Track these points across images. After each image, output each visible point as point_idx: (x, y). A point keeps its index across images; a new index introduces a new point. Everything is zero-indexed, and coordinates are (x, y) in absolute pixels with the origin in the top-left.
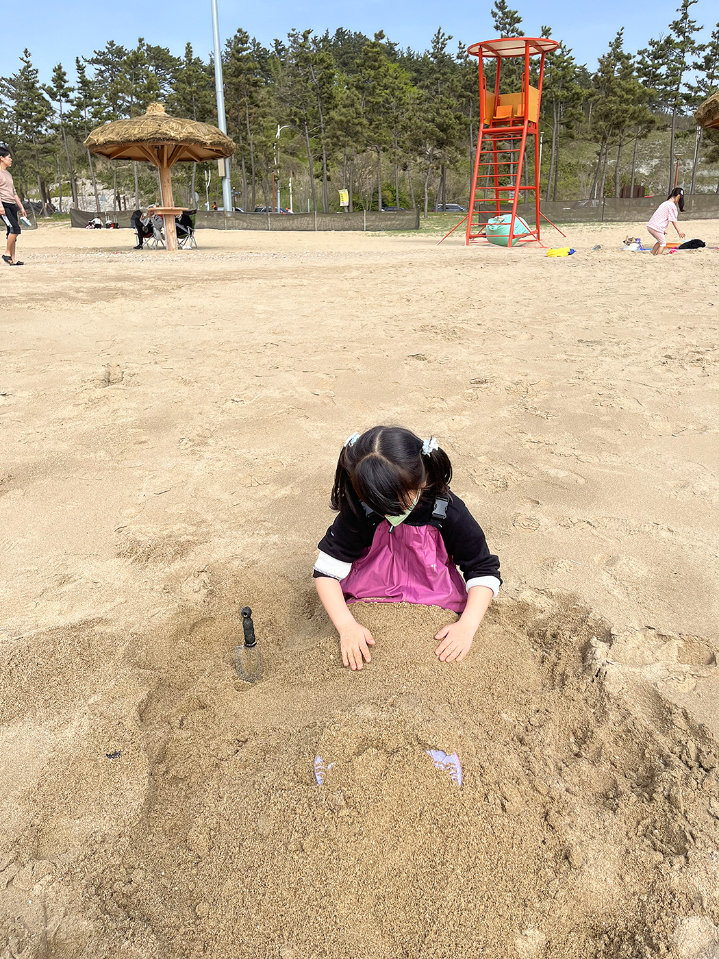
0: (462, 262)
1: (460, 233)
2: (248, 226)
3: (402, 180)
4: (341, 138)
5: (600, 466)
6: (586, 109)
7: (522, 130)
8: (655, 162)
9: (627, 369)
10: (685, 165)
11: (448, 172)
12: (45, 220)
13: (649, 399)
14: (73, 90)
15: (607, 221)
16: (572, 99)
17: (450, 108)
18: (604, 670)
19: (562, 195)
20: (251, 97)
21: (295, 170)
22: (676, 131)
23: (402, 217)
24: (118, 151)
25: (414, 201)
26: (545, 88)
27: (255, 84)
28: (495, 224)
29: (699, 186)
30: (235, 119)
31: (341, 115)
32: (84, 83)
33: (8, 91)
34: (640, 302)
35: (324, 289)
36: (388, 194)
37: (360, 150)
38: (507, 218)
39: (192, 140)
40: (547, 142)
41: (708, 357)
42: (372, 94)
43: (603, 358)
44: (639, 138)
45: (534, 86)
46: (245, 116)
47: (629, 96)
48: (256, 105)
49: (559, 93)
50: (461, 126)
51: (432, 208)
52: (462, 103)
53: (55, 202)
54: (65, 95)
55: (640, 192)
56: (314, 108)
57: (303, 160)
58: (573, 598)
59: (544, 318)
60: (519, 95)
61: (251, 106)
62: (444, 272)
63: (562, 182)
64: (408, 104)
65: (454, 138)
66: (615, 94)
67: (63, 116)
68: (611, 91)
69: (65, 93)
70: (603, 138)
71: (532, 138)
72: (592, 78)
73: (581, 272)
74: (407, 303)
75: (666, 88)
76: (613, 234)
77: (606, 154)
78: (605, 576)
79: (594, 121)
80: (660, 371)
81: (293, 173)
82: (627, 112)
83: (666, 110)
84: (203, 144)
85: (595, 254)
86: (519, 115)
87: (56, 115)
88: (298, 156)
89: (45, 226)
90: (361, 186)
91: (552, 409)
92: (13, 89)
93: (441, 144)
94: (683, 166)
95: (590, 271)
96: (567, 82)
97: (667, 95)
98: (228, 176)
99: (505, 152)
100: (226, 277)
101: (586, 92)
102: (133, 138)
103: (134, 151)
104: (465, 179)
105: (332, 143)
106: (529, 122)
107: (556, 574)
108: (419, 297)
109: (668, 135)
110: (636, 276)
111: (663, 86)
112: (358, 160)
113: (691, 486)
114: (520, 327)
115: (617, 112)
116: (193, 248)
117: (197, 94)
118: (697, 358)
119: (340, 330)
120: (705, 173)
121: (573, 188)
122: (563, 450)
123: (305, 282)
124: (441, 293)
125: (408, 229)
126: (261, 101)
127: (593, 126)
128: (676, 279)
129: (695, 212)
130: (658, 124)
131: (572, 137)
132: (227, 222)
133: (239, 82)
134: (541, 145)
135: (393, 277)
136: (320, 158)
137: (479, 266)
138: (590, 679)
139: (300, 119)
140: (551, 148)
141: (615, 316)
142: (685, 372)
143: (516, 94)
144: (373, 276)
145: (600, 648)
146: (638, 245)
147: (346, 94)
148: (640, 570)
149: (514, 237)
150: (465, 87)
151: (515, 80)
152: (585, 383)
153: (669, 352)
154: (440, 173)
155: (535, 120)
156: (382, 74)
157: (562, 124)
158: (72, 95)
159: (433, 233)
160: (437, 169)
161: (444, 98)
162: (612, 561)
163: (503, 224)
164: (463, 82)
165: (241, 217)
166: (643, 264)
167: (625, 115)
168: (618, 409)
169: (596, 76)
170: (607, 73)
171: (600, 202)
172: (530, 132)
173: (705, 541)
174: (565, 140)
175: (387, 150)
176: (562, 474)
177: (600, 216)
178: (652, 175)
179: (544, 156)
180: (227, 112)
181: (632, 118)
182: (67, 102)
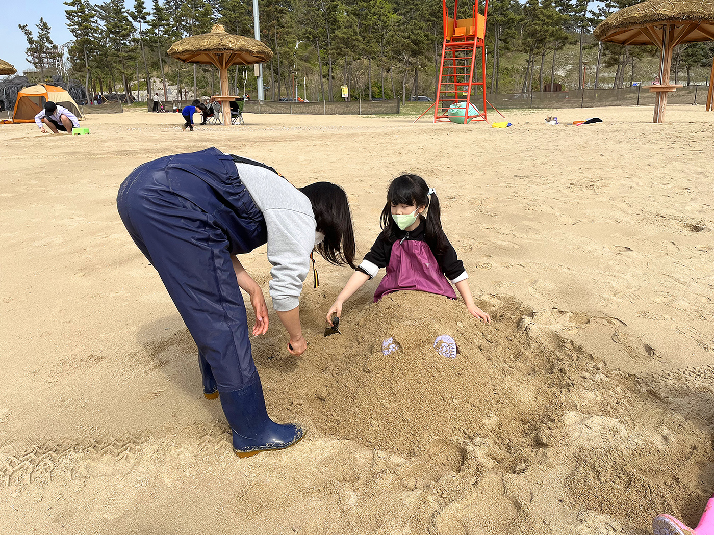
0: (434, 131)
1: (429, 116)
2: (276, 111)
3: (386, 80)
4: (343, 50)
5: (528, 239)
6: (518, 29)
7: (473, 44)
8: (569, 67)
9: (545, 191)
10: (591, 69)
11: (419, 73)
12: (128, 107)
13: (559, 207)
14: (149, 14)
15: (535, 108)
16: (508, 23)
17: (421, 29)
18: (529, 326)
19: (502, 90)
20: (278, 21)
21: (308, 72)
22: (584, 45)
23: (387, 105)
24: (190, 57)
25: (394, 94)
26: (488, 15)
27: (281, 12)
28: (455, 108)
29: (601, 85)
30: (266, 36)
31: (342, 34)
32: (158, 9)
33: (100, 14)
34: (555, 155)
35: (342, 147)
36: (376, 89)
37: (356, 58)
38: (464, 104)
39: (244, 50)
40: (490, 52)
41: (598, 184)
42: (365, 19)
43: (530, 185)
44: (556, 50)
45: (481, 13)
46: (273, 34)
47: (549, 20)
48: (283, 27)
49: (499, 19)
50: (429, 41)
51: (408, 99)
52: (429, 25)
53: (134, 94)
54: (143, 18)
55: (558, 88)
56: (323, 28)
57: (314, 65)
58: (512, 298)
59: (492, 163)
60: (470, 21)
61: (279, 27)
62: (422, 137)
63: (501, 82)
64: (390, 26)
65: (424, 49)
66: (539, 19)
67: (142, 33)
68: (536, 17)
69: (144, 16)
70: (531, 50)
71: (480, 50)
72: (522, 7)
73: (516, 137)
74: (399, 155)
75: (576, 14)
76: (537, 116)
77: (533, 61)
78: (530, 289)
79: (524, 38)
80: (566, 192)
81: (307, 74)
82: (547, 31)
83: (577, 30)
84: (251, 53)
85: (525, 127)
86: (471, 33)
87: (137, 32)
88: (310, 63)
89: (128, 111)
90: (356, 84)
91: (498, 212)
92: (103, 13)
93: (414, 54)
94: (589, 70)
95: (522, 136)
96: (504, 11)
97: (577, 19)
98: (261, 76)
99: (461, 60)
100: (275, 140)
101: (518, 17)
102: (203, 48)
103: (203, 58)
104: (431, 79)
105: (336, 53)
106: (478, 38)
107: (501, 288)
108: (407, 152)
109: (577, 47)
110: (553, 139)
111: (574, 13)
112: (354, 65)
113: (582, 248)
114: (476, 168)
115: (540, 32)
116: (241, 124)
117: (239, 18)
118: (590, 184)
119: (357, 170)
120: (606, 75)
121: (510, 85)
122: (505, 232)
123: (329, 143)
124: (422, 150)
125: (392, 113)
126: (286, 24)
127: (523, 41)
128: (579, 140)
129: (597, 102)
130: (570, 40)
131: (508, 49)
132: (261, 108)
133: (270, 10)
134: (486, 55)
135: (387, 140)
136: (327, 64)
137: (446, 133)
138: (521, 332)
139: (313, 36)
140: (493, 57)
141: (538, 162)
142: (582, 192)
143: (468, 19)
144: (374, 139)
145: (527, 320)
146: (555, 122)
147: (347, 19)
148: (550, 285)
149: (468, 117)
150: (431, 14)
151: (467, 10)
152: (519, 199)
153: (573, 182)
154: (414, 74)
155: (483, 37)
156: (372, 5)
157: (501, 40)
158: (149, 18)
159: (409, 116)
160: (411, 71)
161: (416, 22)
162: (534, 282)
163: (462, 108)
164: (430, 11)
165: (270, 105)
166: (558, 132)
167: (546, 34)
168: (539, 211)
169: (525, 6)
170: (534, 4)
171: (529, 95)
172: (479, 45)
173: (588, 272)
174: (503, 52)
175: (376, 58)
176: (505, 243)
177: (530, 104)
178: (567, 76)
179: (488, 63)
180: (261, 31)
181: (552, 35)
182: (145, 22)
